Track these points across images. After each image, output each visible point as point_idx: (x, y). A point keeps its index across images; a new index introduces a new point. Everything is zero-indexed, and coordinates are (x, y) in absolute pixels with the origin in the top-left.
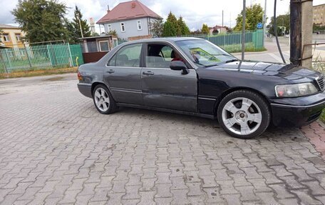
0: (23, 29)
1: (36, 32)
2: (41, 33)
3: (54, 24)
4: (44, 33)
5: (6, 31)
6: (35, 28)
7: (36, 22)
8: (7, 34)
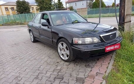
0: (37, 6)
1: (42, 7)
2: (43, 7)
3: (49, 4)
4: (45, 7)
5: (32, 7)
6: (41, 5)
7: (42, 3)
8: (33, 8)
